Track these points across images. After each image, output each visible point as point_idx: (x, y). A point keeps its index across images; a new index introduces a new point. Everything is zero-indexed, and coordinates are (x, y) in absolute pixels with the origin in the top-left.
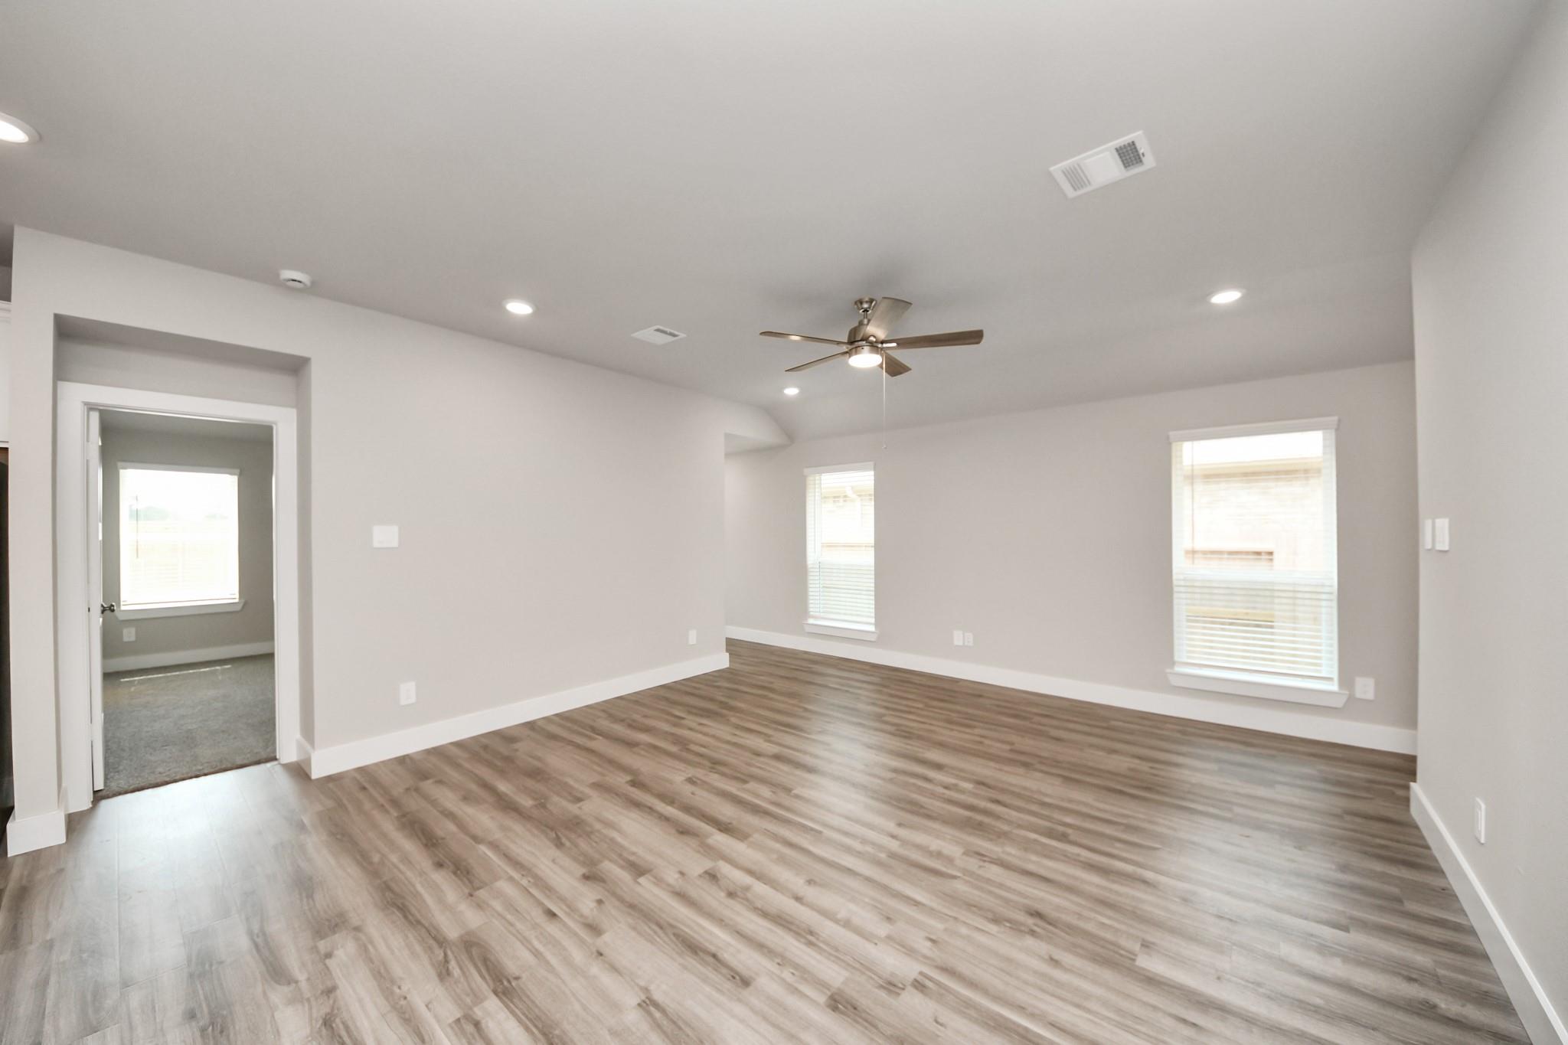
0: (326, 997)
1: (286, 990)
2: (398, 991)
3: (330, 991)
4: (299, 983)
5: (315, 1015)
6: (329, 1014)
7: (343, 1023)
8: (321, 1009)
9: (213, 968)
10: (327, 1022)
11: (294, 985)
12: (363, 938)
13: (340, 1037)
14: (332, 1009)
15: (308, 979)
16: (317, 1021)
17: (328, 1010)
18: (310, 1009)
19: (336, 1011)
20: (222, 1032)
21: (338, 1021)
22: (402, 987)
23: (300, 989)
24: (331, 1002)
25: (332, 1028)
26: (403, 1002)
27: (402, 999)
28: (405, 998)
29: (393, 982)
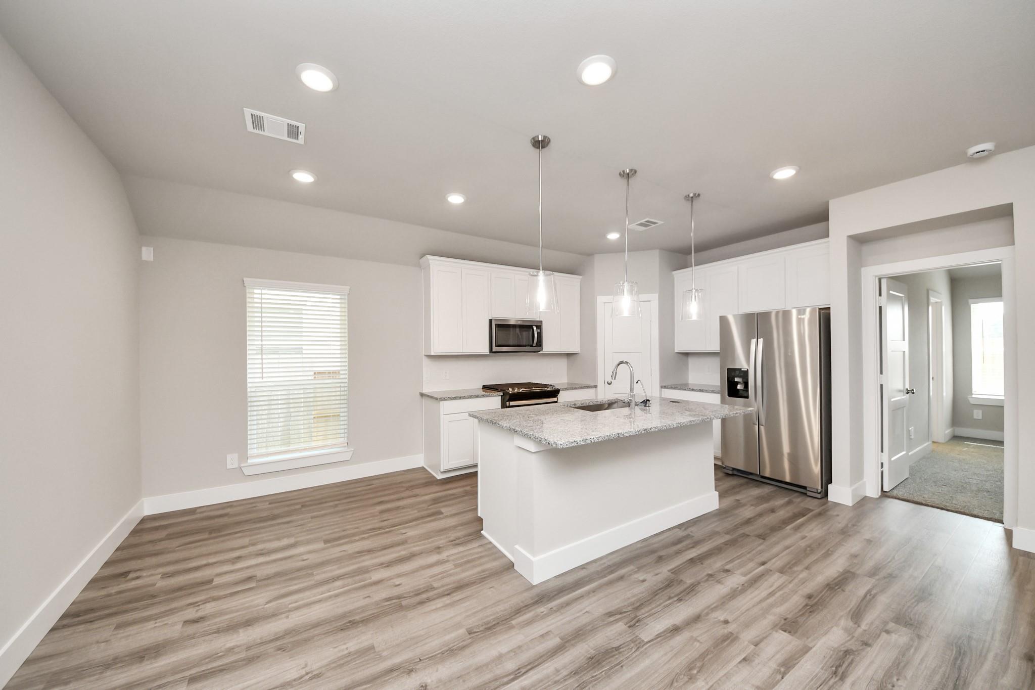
0: (861, 644)
1: (851, 624)
2: (895, 679)
3: (866, 644)
4: (859, 628)
5: (846, 644)
6: (853, 650)
7: (852, 660)
8: (852, 645)
9: (838, 590)
10: (847, 652)
11: (857, 626)
12: (916, 644)
13: (843, 663)
14: (856, 651)
15: (865, 631)
16: (844, 647)
17: (854, 649)
18: (849, 640)
19: (856, 653)
20: (810, 612)
21: (852, 657)
22: (899, 681)
23: (856, 630)
24: (861, 648)
25: (846, 656)
26: (889, 686)
27: (891, 685)
28: (893, 686)
29: (899, 674)
